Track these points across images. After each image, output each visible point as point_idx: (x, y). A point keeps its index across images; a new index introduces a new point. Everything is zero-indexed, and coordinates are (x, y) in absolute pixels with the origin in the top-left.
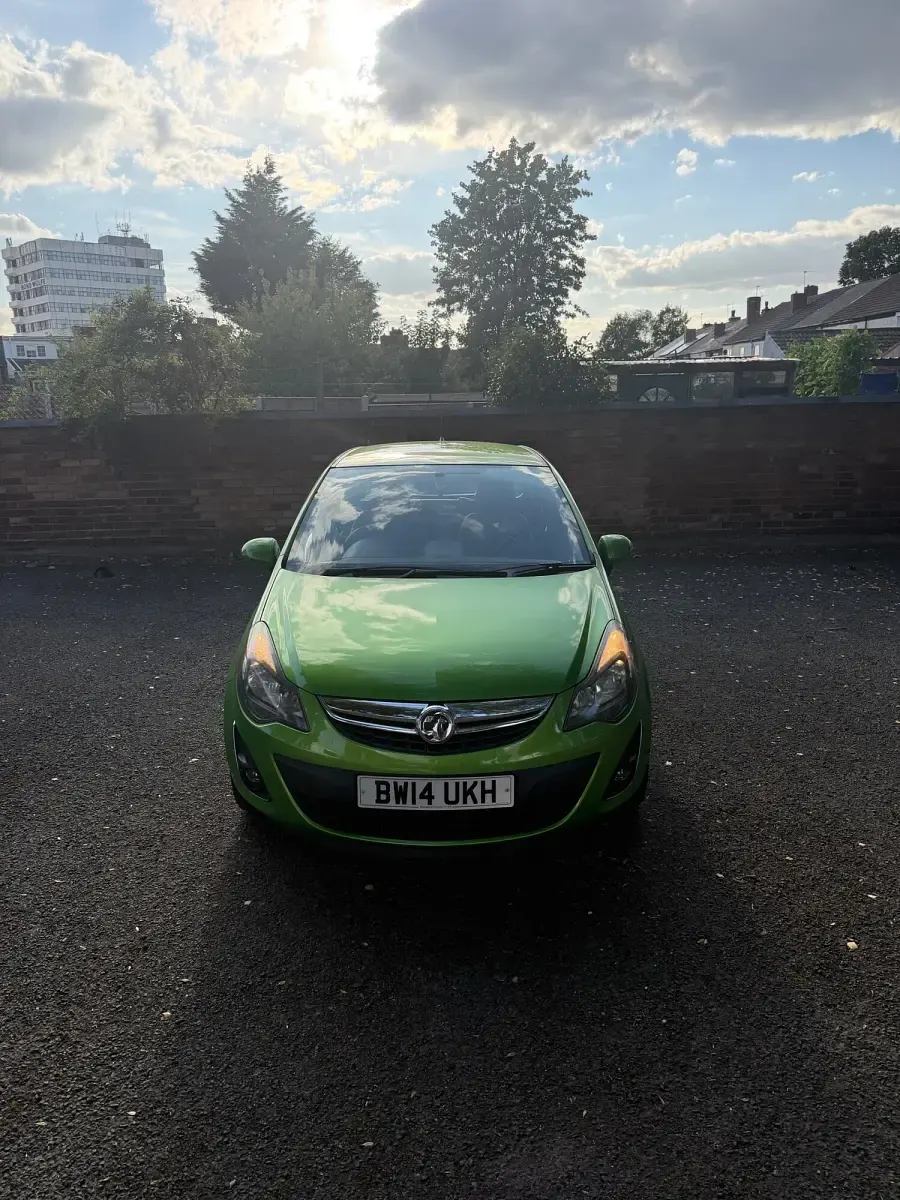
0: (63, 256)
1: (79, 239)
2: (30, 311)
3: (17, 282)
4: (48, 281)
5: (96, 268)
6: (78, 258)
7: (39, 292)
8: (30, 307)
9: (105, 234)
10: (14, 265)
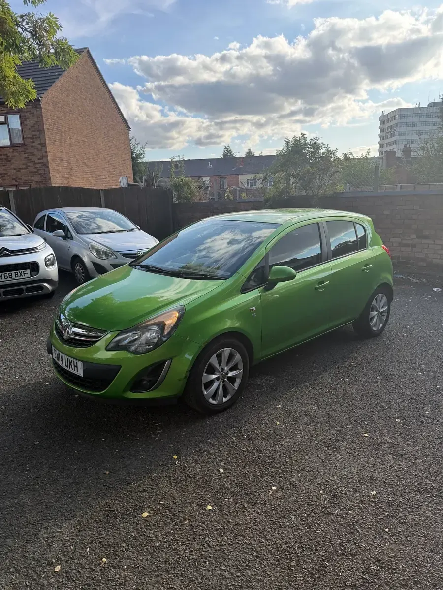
0: (407, 116)
1: (417, 106)
2: (387, 145)
3: (384, 131)
4: (398, 129)
5: (423, 120)
6: (414, 116)
7: (393, 135)
8: (387, 143)
9: (432, 101)
10: (384, 123)
